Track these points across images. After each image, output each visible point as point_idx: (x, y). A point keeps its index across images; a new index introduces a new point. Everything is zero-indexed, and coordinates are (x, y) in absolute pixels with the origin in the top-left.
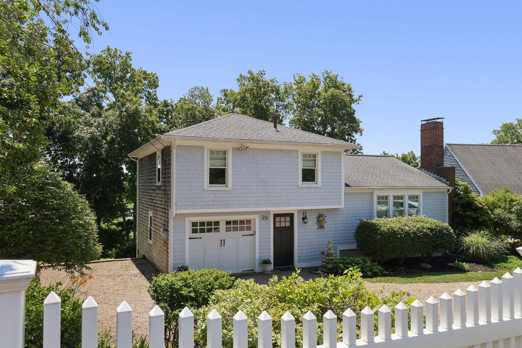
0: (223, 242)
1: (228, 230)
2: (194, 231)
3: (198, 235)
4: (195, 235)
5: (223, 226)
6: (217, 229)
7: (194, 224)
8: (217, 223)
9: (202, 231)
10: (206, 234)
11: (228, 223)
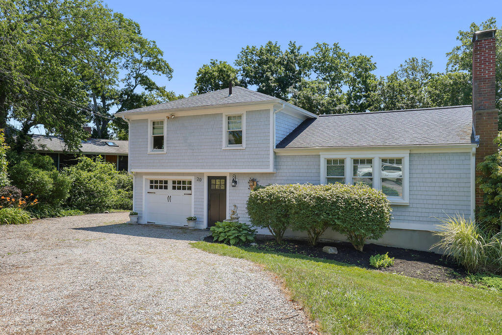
0: (169, 198)
1: (174, 188)
2: (151, 187)
3: (154, 190)
4: (152, 190)
5: (170, 185)
6: (166, 188)
7: (151, 182)
8: (166, 182)
9: (156, 187)
10: (159, 190)
11: (174, 182)
